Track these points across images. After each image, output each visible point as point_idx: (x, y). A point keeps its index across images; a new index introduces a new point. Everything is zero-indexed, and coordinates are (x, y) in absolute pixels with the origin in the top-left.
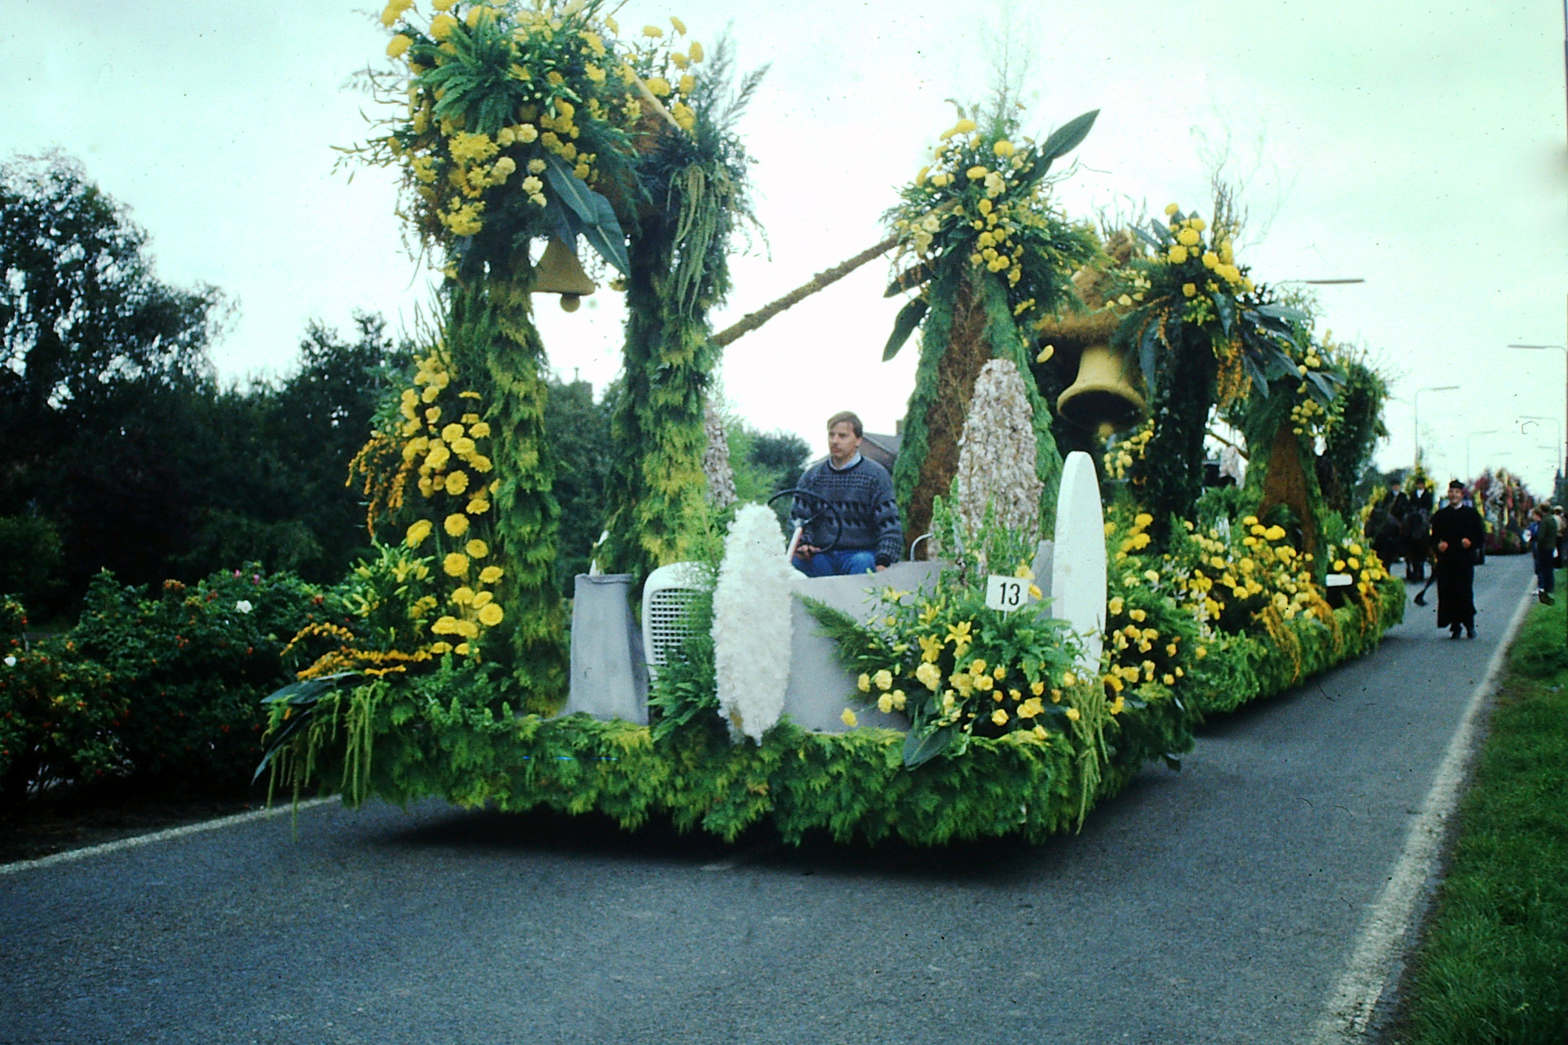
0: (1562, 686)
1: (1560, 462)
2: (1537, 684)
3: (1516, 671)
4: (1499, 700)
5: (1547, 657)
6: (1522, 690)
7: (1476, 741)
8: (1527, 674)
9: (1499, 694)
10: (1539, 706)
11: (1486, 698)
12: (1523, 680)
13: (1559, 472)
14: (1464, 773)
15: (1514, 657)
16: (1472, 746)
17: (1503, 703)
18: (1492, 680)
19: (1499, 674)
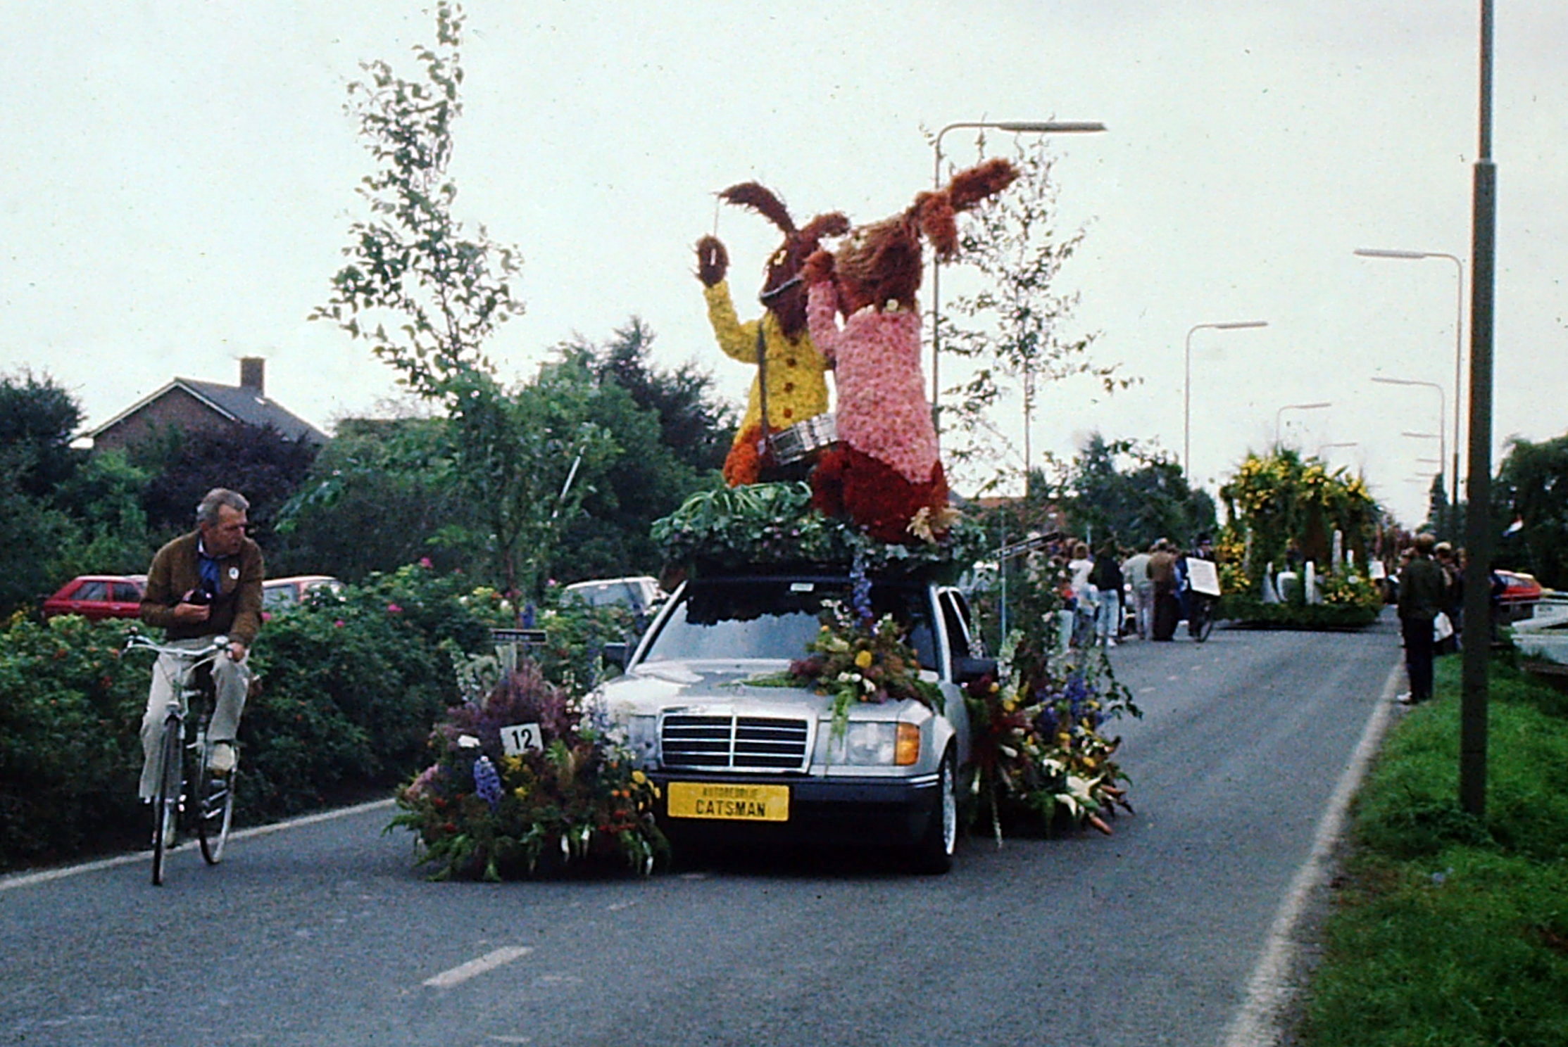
0: (1450, 870)
1: (1443, 461)
2: (1406, 868)
3: (1367, 842)
4: (1338, 895)
5: (1422, 818)
6: (1379, 879)
7: (1298, 973)
8: (1386, 848)
9: (1337, 884)
10: (1410, 909)
11: (1313, 890)
12: (1379, 859)
13: (1439, 479)
14: (1279, 1031)
15: (1363, 817)
16: (1292, 980)
17: (1346, 903)
18: (1323, 860)
19: (1337, 847)
